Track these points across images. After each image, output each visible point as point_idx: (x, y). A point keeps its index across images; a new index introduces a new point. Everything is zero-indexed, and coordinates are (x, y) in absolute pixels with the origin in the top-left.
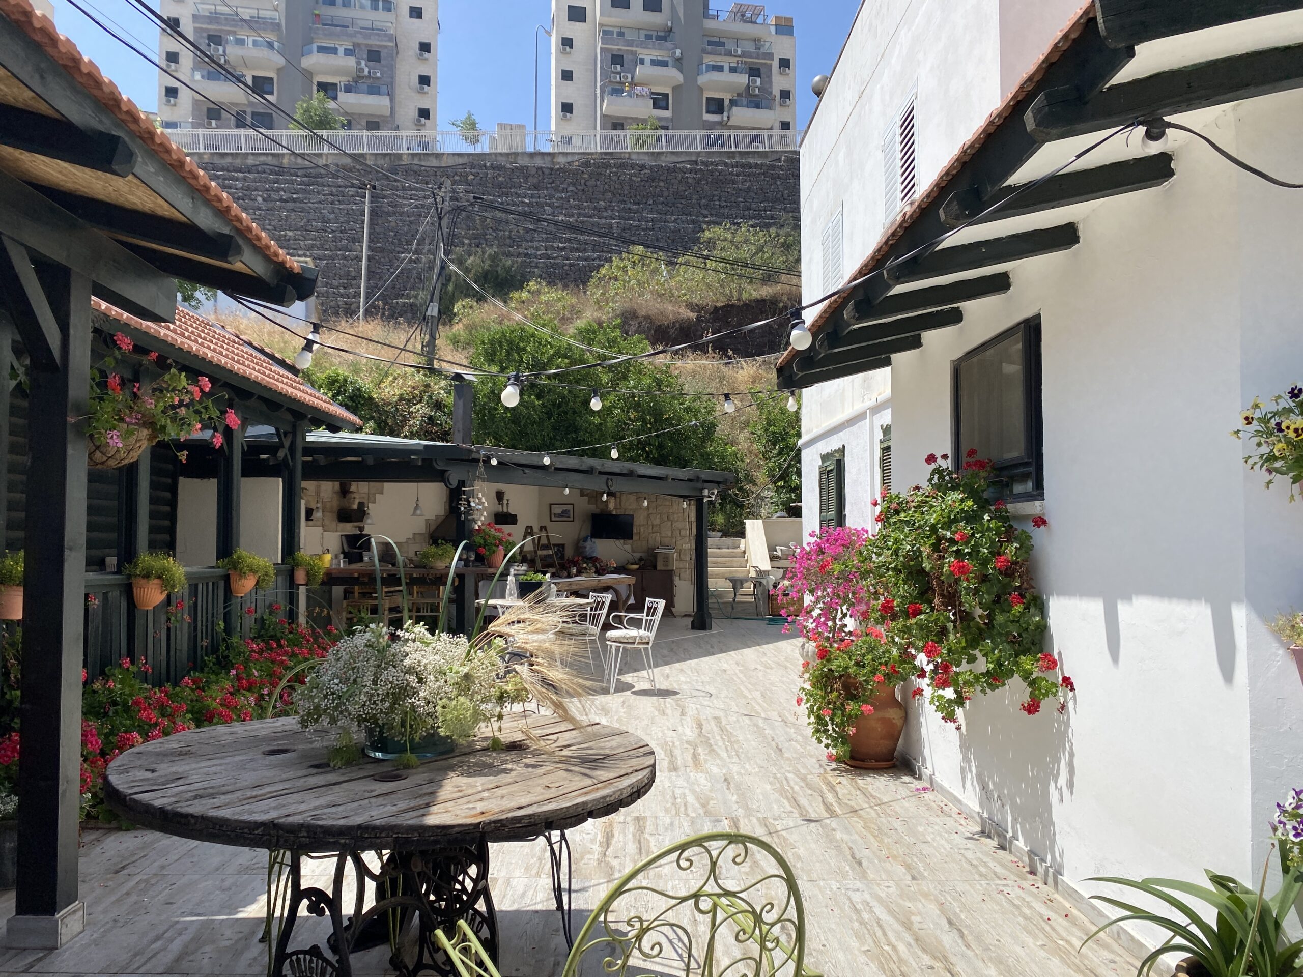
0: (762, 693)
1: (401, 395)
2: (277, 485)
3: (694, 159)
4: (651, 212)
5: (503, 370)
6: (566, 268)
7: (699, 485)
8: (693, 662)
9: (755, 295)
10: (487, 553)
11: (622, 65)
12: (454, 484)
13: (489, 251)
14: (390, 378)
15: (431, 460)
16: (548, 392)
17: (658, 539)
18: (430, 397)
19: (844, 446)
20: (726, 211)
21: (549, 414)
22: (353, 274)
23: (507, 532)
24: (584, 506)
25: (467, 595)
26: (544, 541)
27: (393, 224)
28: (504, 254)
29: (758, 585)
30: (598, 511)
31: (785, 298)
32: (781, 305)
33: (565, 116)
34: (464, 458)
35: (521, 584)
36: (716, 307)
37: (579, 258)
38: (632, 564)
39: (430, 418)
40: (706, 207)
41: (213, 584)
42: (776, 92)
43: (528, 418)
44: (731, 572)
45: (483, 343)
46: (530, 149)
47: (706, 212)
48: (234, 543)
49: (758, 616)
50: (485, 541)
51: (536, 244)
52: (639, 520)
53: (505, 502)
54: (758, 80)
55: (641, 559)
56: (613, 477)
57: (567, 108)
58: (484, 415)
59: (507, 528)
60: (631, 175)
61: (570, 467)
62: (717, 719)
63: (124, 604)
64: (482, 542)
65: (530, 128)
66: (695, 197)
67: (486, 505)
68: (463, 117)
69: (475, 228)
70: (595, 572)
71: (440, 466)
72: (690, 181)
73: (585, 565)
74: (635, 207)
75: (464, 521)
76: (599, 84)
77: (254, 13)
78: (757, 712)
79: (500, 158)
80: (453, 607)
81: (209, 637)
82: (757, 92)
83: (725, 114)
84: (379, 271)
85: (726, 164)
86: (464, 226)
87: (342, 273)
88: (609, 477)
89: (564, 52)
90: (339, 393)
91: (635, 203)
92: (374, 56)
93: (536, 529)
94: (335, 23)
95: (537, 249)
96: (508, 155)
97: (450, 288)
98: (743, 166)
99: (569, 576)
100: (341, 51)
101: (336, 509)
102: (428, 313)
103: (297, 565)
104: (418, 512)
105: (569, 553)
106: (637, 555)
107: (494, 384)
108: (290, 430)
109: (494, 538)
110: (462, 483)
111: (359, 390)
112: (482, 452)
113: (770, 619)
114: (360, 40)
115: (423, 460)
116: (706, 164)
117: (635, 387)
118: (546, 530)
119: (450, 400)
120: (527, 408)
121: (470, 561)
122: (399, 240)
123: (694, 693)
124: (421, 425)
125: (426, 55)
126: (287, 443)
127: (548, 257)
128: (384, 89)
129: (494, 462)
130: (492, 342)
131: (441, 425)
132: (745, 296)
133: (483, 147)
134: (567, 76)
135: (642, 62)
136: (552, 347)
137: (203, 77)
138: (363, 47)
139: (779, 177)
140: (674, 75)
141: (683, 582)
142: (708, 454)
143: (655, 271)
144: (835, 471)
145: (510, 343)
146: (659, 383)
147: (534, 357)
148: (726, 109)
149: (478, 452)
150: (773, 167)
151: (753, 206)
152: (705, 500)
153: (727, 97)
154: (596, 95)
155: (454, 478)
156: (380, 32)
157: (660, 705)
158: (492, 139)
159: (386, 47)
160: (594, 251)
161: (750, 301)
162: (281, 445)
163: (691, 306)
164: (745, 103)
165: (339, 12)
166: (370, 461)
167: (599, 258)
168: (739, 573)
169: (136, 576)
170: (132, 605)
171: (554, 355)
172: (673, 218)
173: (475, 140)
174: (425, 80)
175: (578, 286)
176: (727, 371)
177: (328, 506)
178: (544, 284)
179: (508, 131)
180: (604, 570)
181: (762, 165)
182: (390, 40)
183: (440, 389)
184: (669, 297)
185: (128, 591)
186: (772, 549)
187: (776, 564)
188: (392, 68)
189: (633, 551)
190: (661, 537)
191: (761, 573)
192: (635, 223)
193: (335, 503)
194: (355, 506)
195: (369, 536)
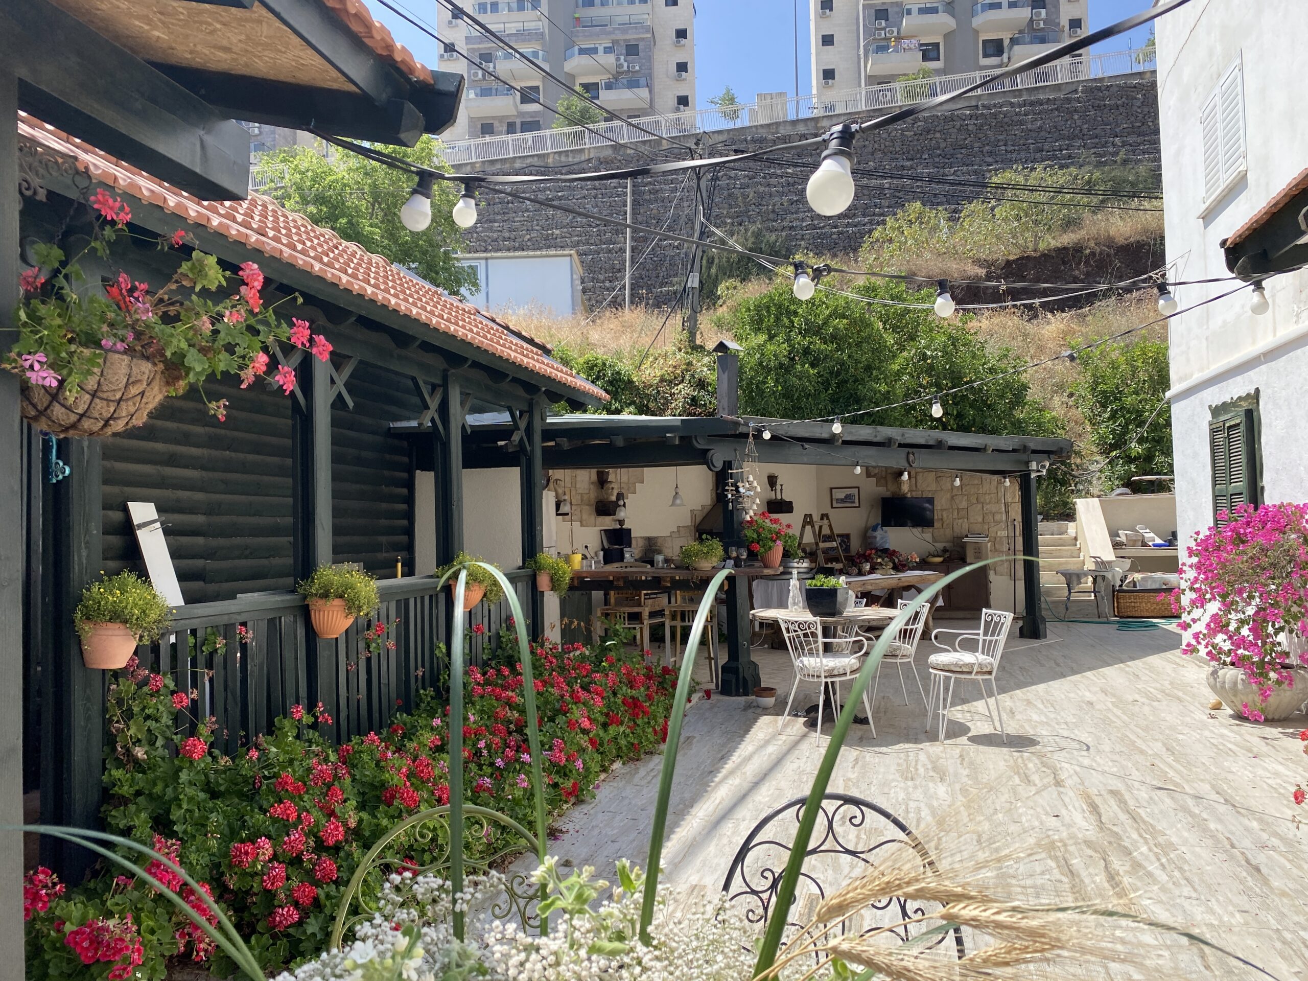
0: (1164, 744)
1: (662, 376)
2: (514, 473)
3: (974, 103)
4: (927, 167)
5: (771, 338)
6: (834, 236)
7: (1024, 457)
8: (1041, 687)
9: (1054, 244)
10: (762, 550)
11: (887, 20)
12: (719, 465)
13: (753, 228)
14: (651, 359)
15: (690, 437)
16: (825, 359)
17: (966, 526)
18: (693, 376)
19: (1257, 391)
20: (1014, 155)
21: (826, 384)
22: (618, 267)
23: (785, 523)
24: (871, 488)
25: (739, 602)
26: (826, 531)
27: (655, 211)
28: (768, 229)
29: (1099, 580)
30: (888, 494)
31: (1092, 244)
32: (1088, 251)
33: (827, 83)
34: (730, 433)
35: (808, 591)
36: (1008, 261)
37: (848, 225)
38: (934, 556)
39: (693, 399)
40: (991, 153)
41: (431, 597)
42: (1064, 22)
43: (803, 390)
44: (1060, 564)
45: (749, 310)
46: (792, 116)
47: (990, 160)
48: (456, 546)
49: (1100, 618)
50: (759, 535)
51: (801, 215)
52: (941, 503)
53: (778, 487)
54: (1043, 12)
55: (945, 550)
56: (914, 450)
57: (828, 74)
58: (752, 391)
59: (784, 518)
60: (902, 130)
61: (861, 439)
62: (1114, 793)
63: (301, 632)
64: (755, 536)
65: (791, 94)
66: (977, 145)
67: (759, 489)
68: (721, 92)
69: (738, 206)
70: (893, 568)
71: (701, 445)
72: (970, 128)
73: (879, 560)
74: (908, 163)
75: (732, 511)
76: (862, 44)
77: (519, 26)
78: (1177, 785)
79: (761, 131)
80: (724, 609)
81: (427, 664)
82: (1042, 25)
83: (1005, 56)
85: (1012, 105)
86: (726, 206)
87: (607, 266)
88: (910, 450)
89: (823, 16)
90: (598, 378)
91: (908, 160)
92: (632, 50)
93: (816, 518)
94: (594, 23)
95: (803, 220)
96: (769, 125)
97: (713, 271)
98: (1032, 104)
99: (860, 573)
100: (601, 50)
101: (593, 502)
102: (689, 285)
103: (539, 569)
104: (678, 502)
105: (855, 545)
106: (940, 546)
107: (763, 354)
108: (526, 409)
109: (770, 531)
110: (728, 465)
111: (618, 373)
112: (752, 425)
113: (1118, 622)
114: (619, 36)
115: (681, 438)
116: (988, 107)
117: (927, 347)
118: (828, 518)
119: (712, 377)
120: (800, 379)
121: (741, 560)
123: (1063, 743)
124: (683, 407)
125: (683, 41)
126: (523, 425)
127: (815, 227)
128: (643, 81)
129: (767, 435)
130: (758, 308)
131: (705, 405)
132: (1042, 246)
133: (743, 121)
134: (827, 40)
135: (909, 12)
136: (827, 307)
137: (476, 95)
138: (622, 43)
139: (1075, 111)
140: (945, 21)
141: (999, 578)
142: (1019, 421)
143: (935, 229)
144: (1242, 427)
145: (779, 307)
146: (954, 341)
147: (806, 319)
148: (1006, 50)
149: (746, 424)
150: (1069, 100)
151: (1046, 147)
152: (1033, 475)
153: (1006, 38)
154: (859, 56)
155: (718, 457)
156: (639, 25)
157: (1015, 761)
158: (751, 111)
159: (643, 39)
160: (864, 215)
161: (1049, 250)
162: (516, 427)
163: (978, 262)
164: (1028, 39)
165: (597, 12)
166: (619, 442)
167: (871, 223)
168: (1071, 565)
169: (312, 595)
170: (311, 634)
171: (830, 316)
172: (952, 170)
173: (734, 115)
174: (682, 67)
175: (848, 254)
176: (1030, 328)
177: (585, 497)
178: (811, 255)
179: (768, 101)
180: (904, 566)
181: (1055, 99)
182: (647, 32)
183: (704, 367)
184: (954, 254)
185: (305, 612)
186: (1113, 534)
187: (1121, 553)
188: (650, 59)
189: (935, 540)
190: (969, 524)
191: (1102, 565)
193: (593, 495)
194: (614, 498)
195: (630, 530)
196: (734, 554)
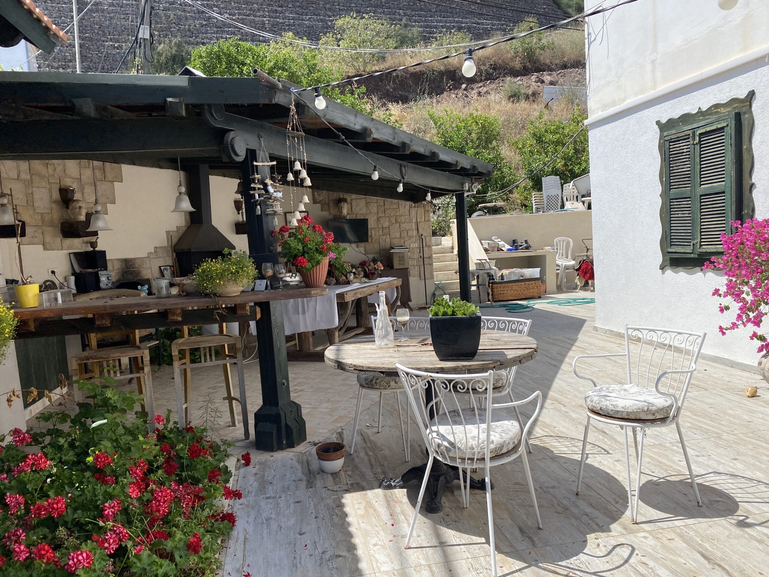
4: (291, 13)
12: (242, 154)
13: (174, 40)
19: (750, 94)
22: (69, 58)
24: (320, 212)
25: (275, 332)
27: (97, 19)
28: (186, 42)
30: (331, 217)
32: (394, 74)
36: (349, 76)
40: (330, 9)
47: (330, 14)
52: (372, 223)
71: (217, 121)
73: (354, 270)
84: (90, 55)
87: (60, 56)
101: (57, 222)
102: (140, 36)
110: (252, 155)
122: (103, 32)
132: (368, 69)
144: (729, 130)
152: (466, 194)
177: (47, 217)
180: (373, 274)
192: (281, 21)
193: (57, 215)
194: (83, 218)
195: (104, 252)
196: (270, 273)
